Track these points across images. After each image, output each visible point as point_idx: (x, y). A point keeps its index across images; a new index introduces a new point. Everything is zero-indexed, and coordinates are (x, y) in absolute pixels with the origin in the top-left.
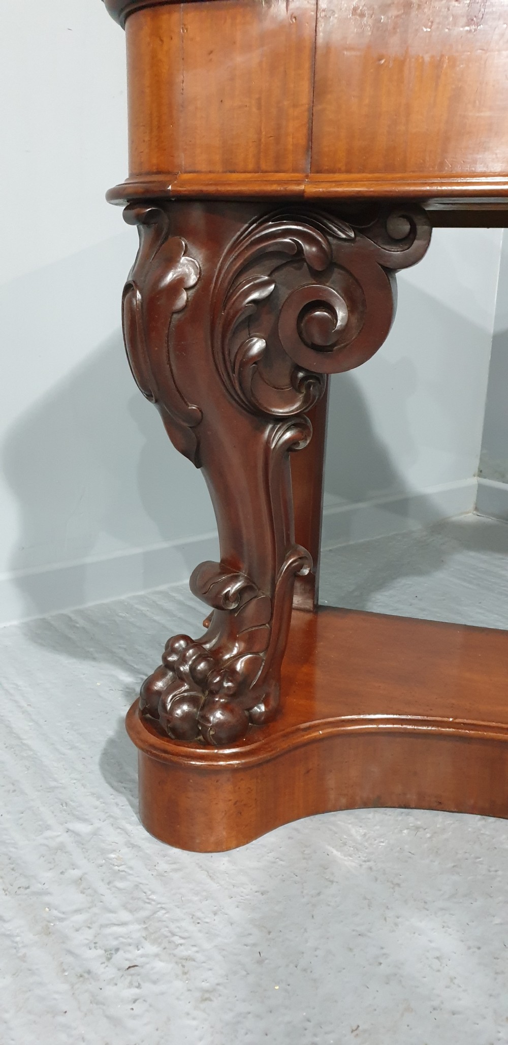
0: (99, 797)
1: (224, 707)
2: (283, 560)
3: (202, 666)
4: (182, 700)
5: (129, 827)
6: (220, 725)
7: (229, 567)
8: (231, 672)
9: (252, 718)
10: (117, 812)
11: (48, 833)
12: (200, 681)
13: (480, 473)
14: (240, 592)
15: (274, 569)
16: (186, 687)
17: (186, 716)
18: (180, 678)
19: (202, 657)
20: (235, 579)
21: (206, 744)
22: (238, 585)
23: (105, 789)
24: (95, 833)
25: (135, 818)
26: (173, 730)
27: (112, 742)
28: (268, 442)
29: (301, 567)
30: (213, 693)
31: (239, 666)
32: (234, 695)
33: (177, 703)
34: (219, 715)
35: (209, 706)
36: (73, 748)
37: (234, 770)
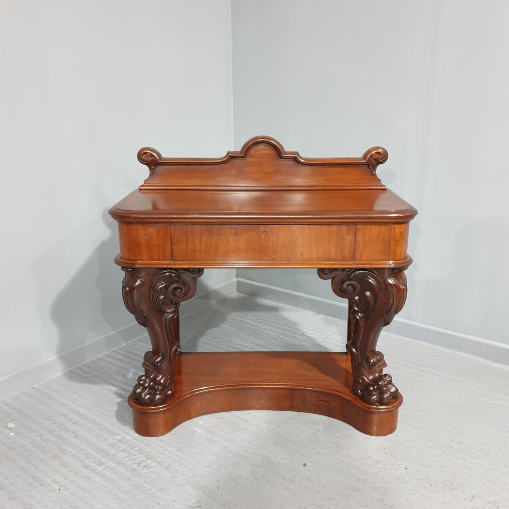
0: (120, 428)
1: (159, 394)
2: (173, 348)
3: (151, 384)
4: (147, 394)
5: (132, 434)
6: (159, 399)
7: (156, 352)
8: (160, 384)
9: (167, 396)
10: (128, 431)
11: (108, 441)
12: (152, 388)
13: (237, 276)
14: (160, 360)
15: (170, 352)
16: (147, 390)
17: (149, 398)
18: (144, 388)
19: (151, 381)
20: (158, 357)
21: (155, 405)
22: (159, 359)
23: (121, 426)
24: (123, 438)
25: (134, 432)
26: (145, 403)
27: (117, 411)
28: (166, 318)
29: (178, 349)
30: (156, 391)
31: (162, 381)
32: (162, 390)
33: (145, 396)
34: (158, 396)
35: (155, 394)
36: (105, 415)
37: (164, 411)
